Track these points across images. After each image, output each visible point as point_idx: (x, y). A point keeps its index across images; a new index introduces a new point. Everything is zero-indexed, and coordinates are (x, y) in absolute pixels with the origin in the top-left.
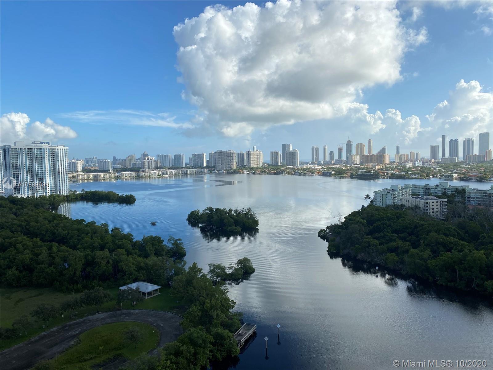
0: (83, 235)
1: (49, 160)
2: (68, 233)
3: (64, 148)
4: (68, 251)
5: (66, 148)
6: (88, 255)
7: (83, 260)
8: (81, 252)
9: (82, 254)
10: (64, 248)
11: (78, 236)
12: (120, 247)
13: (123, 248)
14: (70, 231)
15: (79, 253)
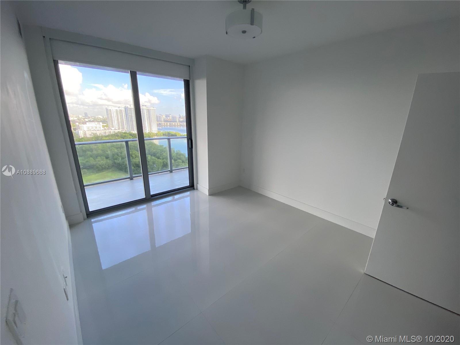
0: (163, 153)
1: (147, 115)
2: (156, 151)
3: (153, 109)
4: (155, 159)
5: (154, 108)
6: (165, 161)
7: (162, 163)
8: (161, 160)
9: (161, 161)
10: (153, 158)
11: (161, 153)
12: (180, 159)
13: (181, 159)
14: (157, 150)
15: (160, 160)
